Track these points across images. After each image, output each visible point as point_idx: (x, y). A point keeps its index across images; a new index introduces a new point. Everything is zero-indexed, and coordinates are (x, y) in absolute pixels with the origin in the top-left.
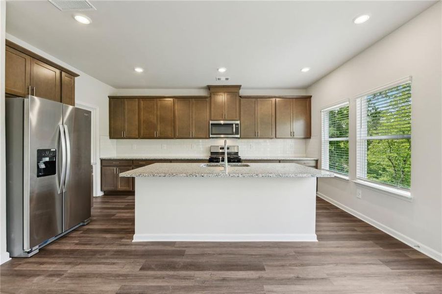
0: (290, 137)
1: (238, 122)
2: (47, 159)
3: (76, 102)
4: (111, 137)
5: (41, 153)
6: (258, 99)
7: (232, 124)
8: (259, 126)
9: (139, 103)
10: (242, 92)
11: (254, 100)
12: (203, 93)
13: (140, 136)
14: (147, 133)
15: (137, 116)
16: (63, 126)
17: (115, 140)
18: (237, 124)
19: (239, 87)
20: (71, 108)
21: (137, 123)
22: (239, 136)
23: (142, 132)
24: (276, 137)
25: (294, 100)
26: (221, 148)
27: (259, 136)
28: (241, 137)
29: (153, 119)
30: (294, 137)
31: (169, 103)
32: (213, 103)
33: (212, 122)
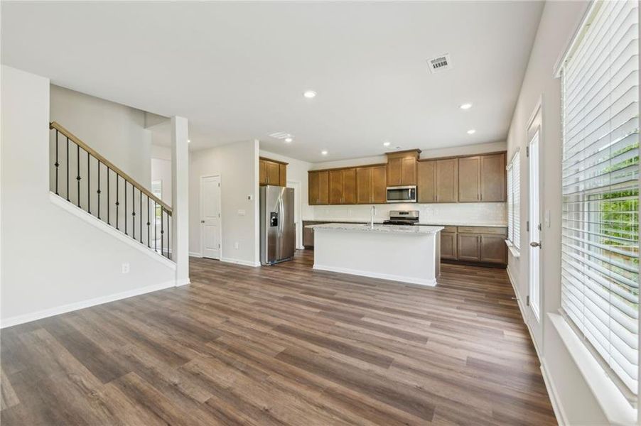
0: (476, 199)
1: (415, 187)
2: (274, 218)
3: (287, 180)
4: (310, 204)
5: (272, 214)
6: (438, 161)
7: (408, 189)
8: (439, 190)
9: (329, 174)
10: (423, 156)
11: (432, 162)
12: (384, 160)
14: (335, 200)
15: (327, 186)
16: (280, 199)
17: (313, 206)
18: (414, 189)
19: (419, 151)
20: (284, 188)
21: (327, 192)
22: (415, 201)
23: (331, 199)
24: (459, 202)
25: (482, 157)
26: (401, 213)
27: (438, 200)
28: (417, 202)
29: (340, 187)
30: (481, 201)
31: (352, 173)
32: (390, 170)
33: (388, 188)
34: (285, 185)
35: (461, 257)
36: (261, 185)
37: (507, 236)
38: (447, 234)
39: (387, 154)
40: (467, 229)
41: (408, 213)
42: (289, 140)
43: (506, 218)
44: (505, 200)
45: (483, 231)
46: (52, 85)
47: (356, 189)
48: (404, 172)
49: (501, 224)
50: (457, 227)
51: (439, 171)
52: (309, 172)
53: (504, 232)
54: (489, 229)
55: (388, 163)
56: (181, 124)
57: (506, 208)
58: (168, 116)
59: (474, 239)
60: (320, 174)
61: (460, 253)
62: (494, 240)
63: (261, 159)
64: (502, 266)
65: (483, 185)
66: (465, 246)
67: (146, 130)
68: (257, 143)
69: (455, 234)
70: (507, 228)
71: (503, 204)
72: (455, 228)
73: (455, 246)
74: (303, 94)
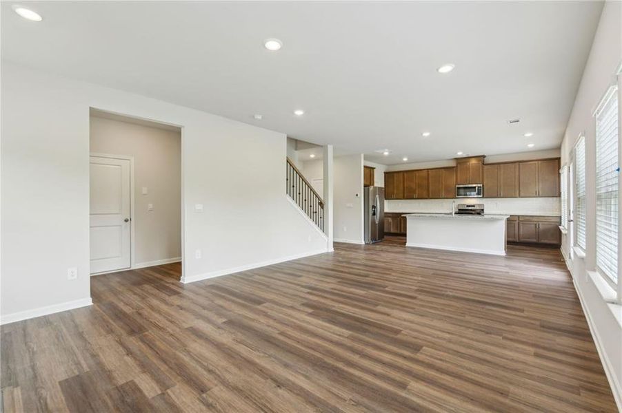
0: (535, 195)
1: (481, 185)
5: (373, 207)
6: (502, 165)
7: (475, 187)
8: (502, 188)
9: (403, 175)
10: (487, 160)
11: (496, 166)
12: (453, 164)
13: (404, 198)
14: (408, 195)
15: (402, 185)
17: (387, 200)
18: (480, 187)
19: (484, 156)
21: (402, 189)
22: (481, 196)
23: (406, 195)
24: (520, 197)
25: (540, 162)
26: (467, 206)
27: (502, 195)
28: (483, 197)
29: (413, 186)
30: (539, 196)
31: (424, 174)
32: (459, 172)
33: (457, 186)
34: (373, 185)
35: (522, 240)
36: (365, 186)
37: (561, 223)
38: (511, 221)
39: (456, 159)
40: (527, 218)
41: (474, 206)
42: (386, 154)
43: (560, 210)
44: (559, 196)
45: (541, 219)
46: (288, 138)
47: (428, 186)
48: (471, 174)
49: (556, 214)
50: (519, 216)
51: (502, 172)
52: (385, 173)
53: (558, 220)
54: (546, 218)
55: (457, 166)
56: (330, 148)
57: (560, 201)
58: (321, 144)
59: (533, 226)
60: (395, 175)
61: (521, 236)
62: (550, 226)
63: (365, 167)
64: (557, 247)
65: (540, 184)
66: (525, 232)
67: (296, 152)
68: (362, 156)
69: (517, 221)
70: (561, 217)
71: (558, 198)
72: (517, 218)
73: (517, 232)
74: (422, 134)
